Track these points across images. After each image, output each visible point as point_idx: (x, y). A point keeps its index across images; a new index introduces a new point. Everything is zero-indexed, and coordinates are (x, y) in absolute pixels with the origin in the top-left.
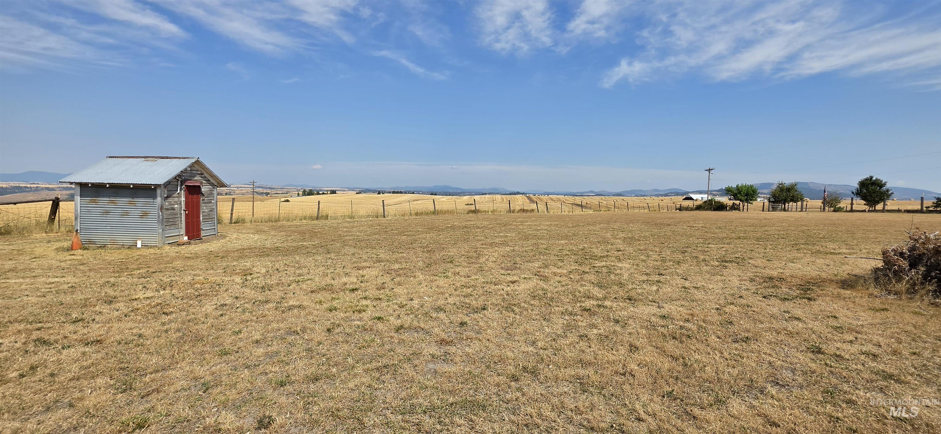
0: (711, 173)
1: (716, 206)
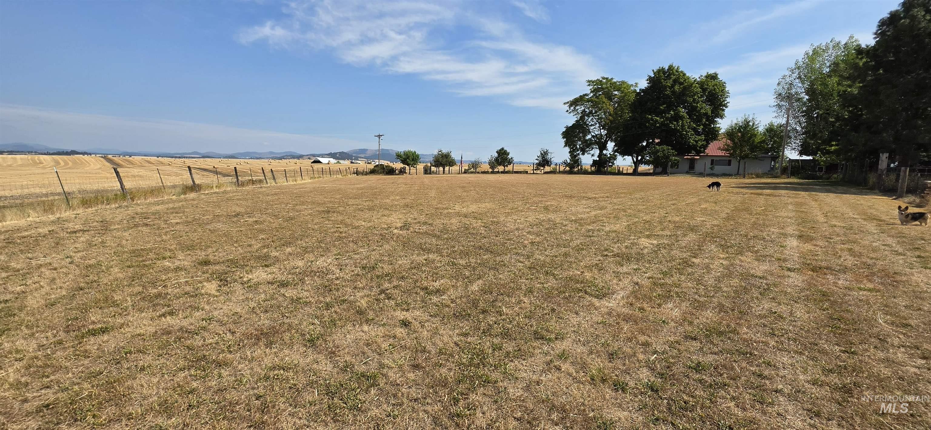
1: (388, 170)
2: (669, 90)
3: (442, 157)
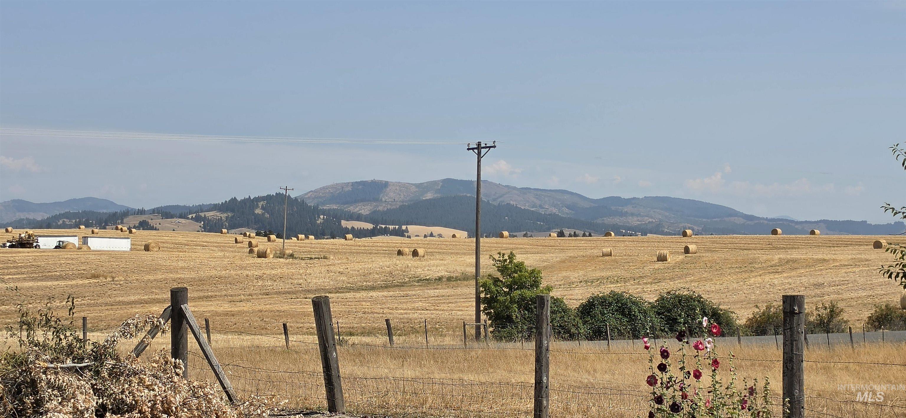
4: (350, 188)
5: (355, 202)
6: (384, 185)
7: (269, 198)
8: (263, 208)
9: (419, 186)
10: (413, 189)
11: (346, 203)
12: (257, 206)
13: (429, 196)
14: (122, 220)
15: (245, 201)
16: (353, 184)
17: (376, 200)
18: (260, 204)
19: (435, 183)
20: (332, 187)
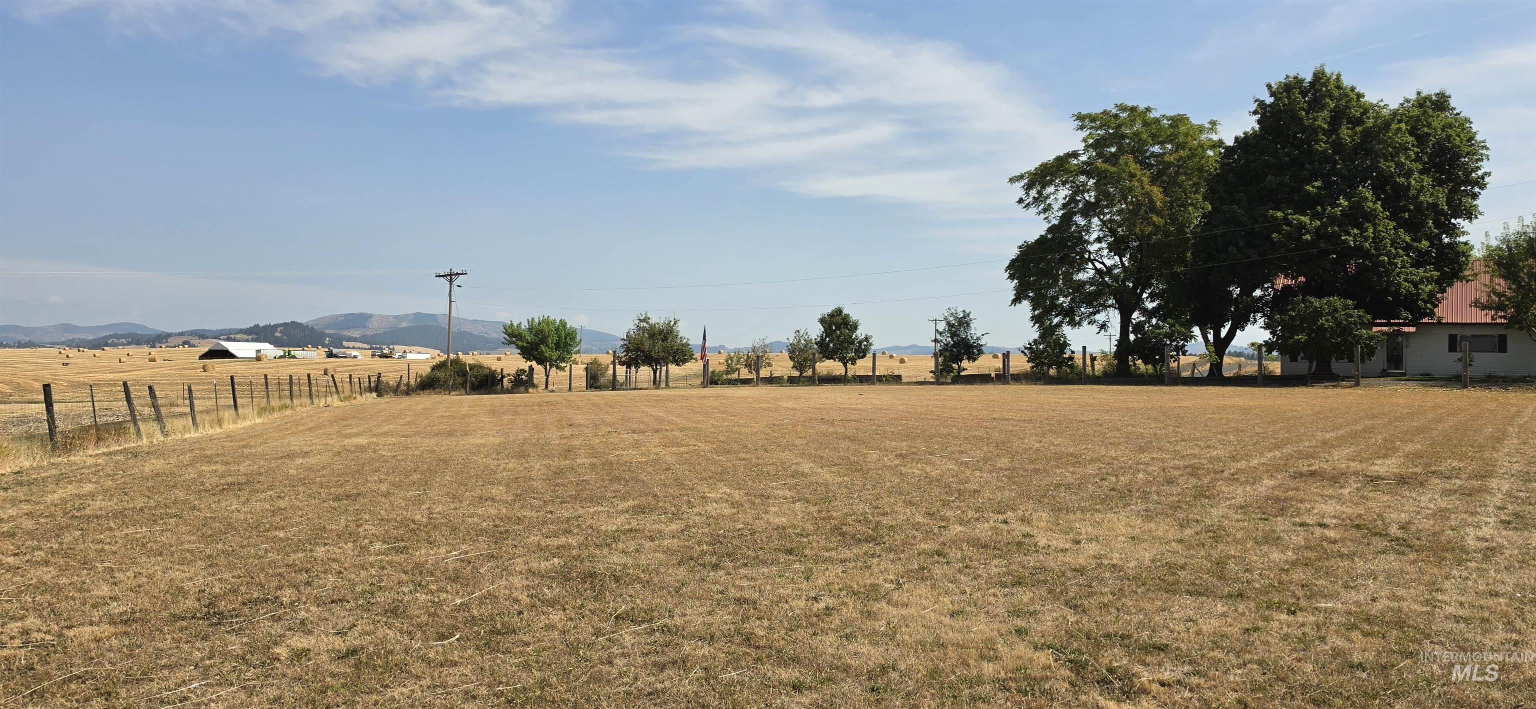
0: (455, 283)
1: (476, 377)
2: (1325, 138)
3: (652, 336)
4: (343, 318)
5: (349, 328)
6: (370, 316)
7: (285, 325)
8: (281, 332)
9: (396, 317)
10: (392, 319)
11: (341, 329)
12: (276, 331)
13: (404, 325)
14: (167, 340)
15: (266, 327)
16: (345, 315)
17: (365, 327)
18: (279, 329)
19: (407, 315)
20: (329, 317)
